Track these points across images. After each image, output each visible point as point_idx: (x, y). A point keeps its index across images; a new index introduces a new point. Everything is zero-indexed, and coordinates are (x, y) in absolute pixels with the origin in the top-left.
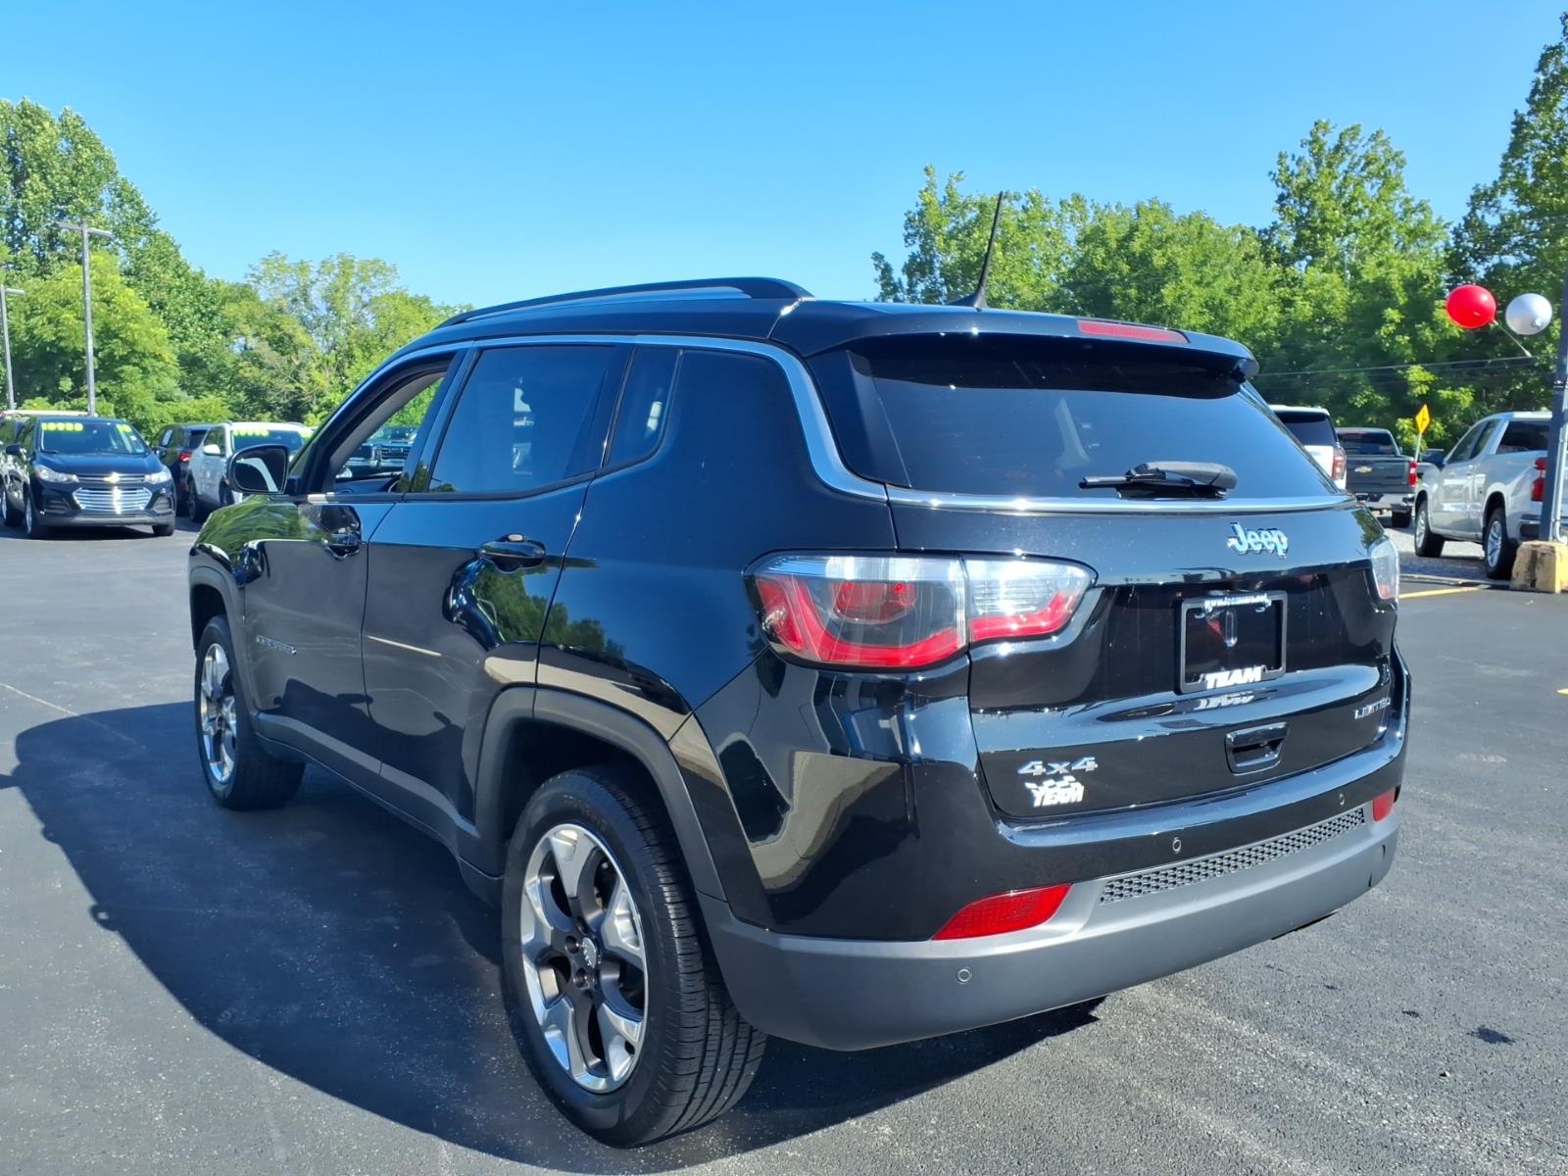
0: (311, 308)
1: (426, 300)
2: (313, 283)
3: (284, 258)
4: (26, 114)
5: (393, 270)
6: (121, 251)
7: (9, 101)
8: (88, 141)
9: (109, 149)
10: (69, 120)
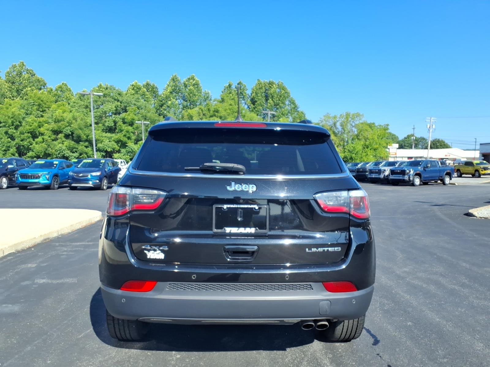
0: (337, 128)
1: (374, 124)
2: (337, 121)
3: (330, 115)
4: (270, 84)
5: (363, 115)
6: (290, 117)
7: (267, 81)
8: (284, 88)
9: (289, 90)
10: (280, 84)
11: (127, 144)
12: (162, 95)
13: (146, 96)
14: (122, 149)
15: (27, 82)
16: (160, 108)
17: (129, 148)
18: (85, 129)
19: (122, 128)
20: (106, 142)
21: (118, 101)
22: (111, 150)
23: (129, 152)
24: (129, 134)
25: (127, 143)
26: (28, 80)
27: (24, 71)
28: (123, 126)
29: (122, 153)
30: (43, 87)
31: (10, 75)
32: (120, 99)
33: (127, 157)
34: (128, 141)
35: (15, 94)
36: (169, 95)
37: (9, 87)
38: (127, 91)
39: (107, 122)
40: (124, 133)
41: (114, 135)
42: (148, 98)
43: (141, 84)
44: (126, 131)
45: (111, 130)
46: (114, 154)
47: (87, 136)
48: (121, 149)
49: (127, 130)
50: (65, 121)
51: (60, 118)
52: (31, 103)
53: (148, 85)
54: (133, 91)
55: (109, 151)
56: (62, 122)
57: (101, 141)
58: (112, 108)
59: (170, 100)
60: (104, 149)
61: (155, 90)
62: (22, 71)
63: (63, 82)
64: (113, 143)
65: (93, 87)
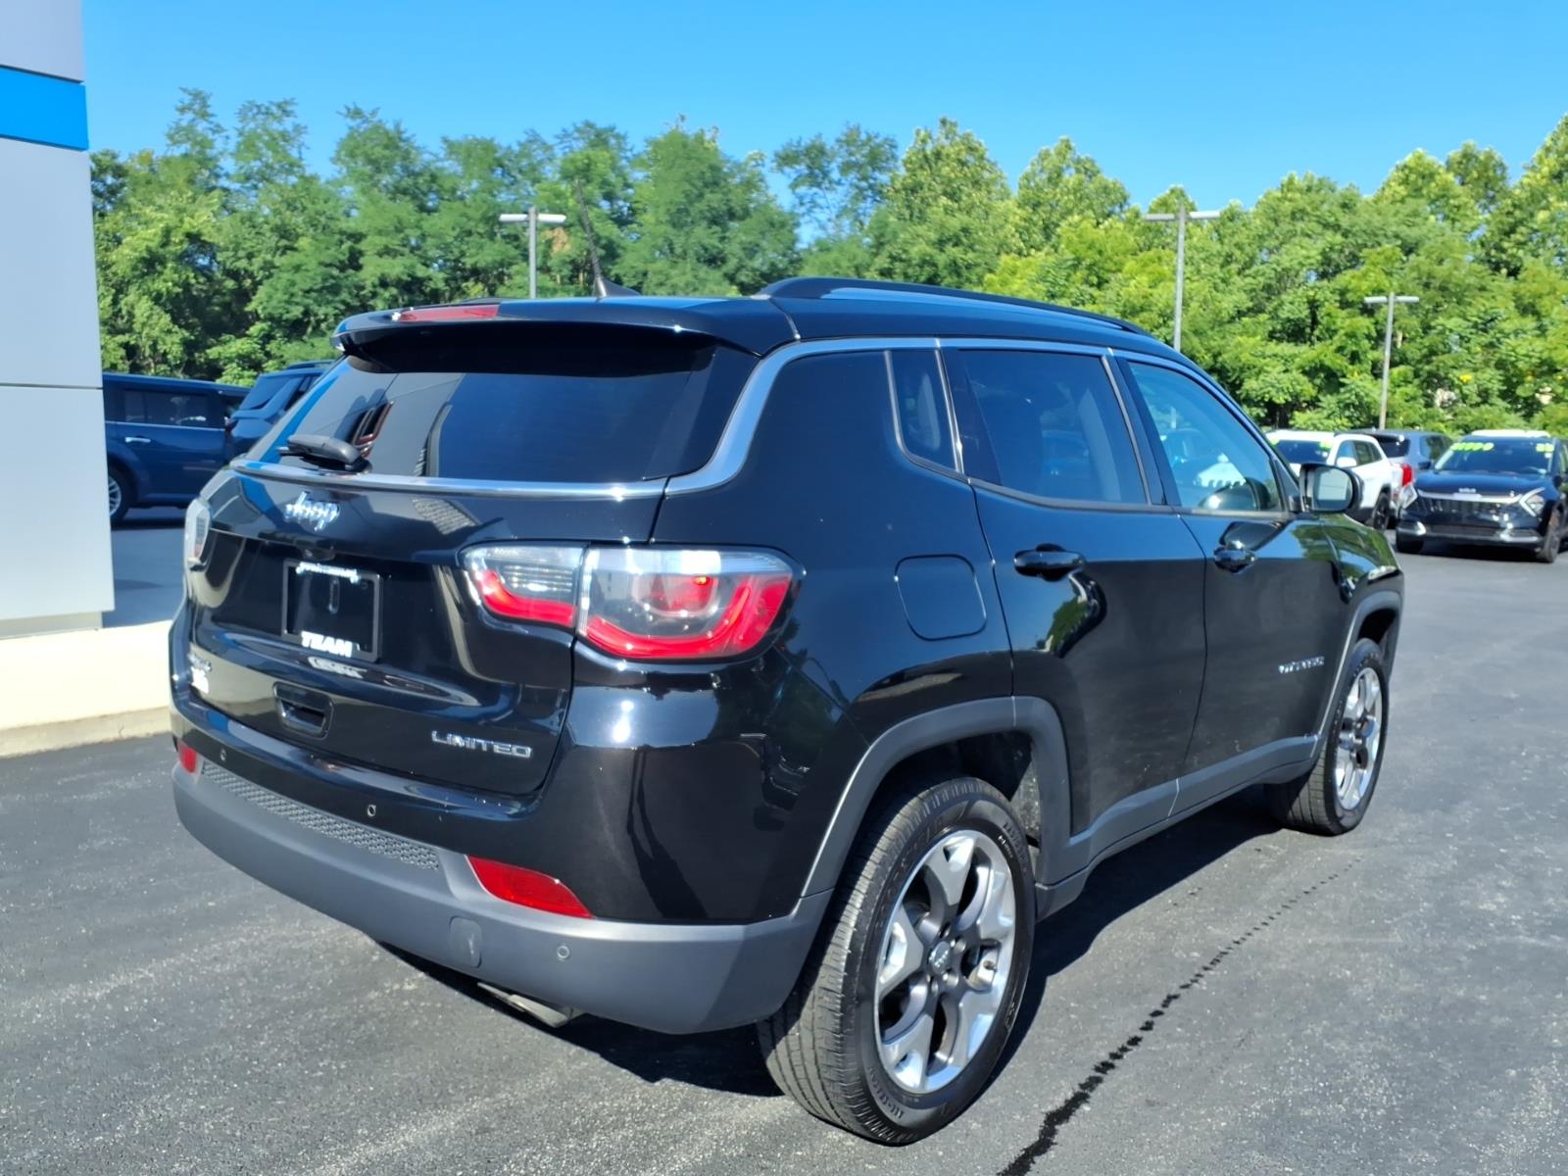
11: (1342, 380)
12: (1517, 192)
13: (1452, 201)
14: (1325, 395)
15: (1072, 197)
16: (1501, 240)
17: (1350, 391)
18: (1210, 333)
19: (1334, 323)
20: (1275, 371)
21: (1336, 227)
22: (1286, 400)
23: (1347, 406)
24: (1356, 344)
25: (1344, 376)
26: (1075, 194)
27: (1068, 166)
28: (1337, 317)
29: (1323, 408)
30: (1117, 209)
31: (1032, 184)
32: (1345, 221)
33: (1339, 421)
34: (1351, 367)
35: (1038, 238)
36: (1545, 186)
37: (1025, 220)
38: (1383, 189)
39: (1287, 307)
40: (1337, 340)
41: (1304, 348)
42: (1458, 207)
43: (1436, 160)
44: (1346, 335)
45: (1296, 333)
46: (1296, 413)
47: (1215, 357)
48: (1321, 397)
49: (1349, 330)
50: (1151, 311)
51: (1138, 302)
52: (1067, 260)
53: (1469, 160)
54: (1402, 187)
55: (1278, 401)
56: (1145, 315)
57: (1256, 370)
58: (1308, 257)
59: (1546, 208)
60: (1263, 398)
61: (1491, 173)
62: (1064, 166)
63: (1172, 186)
64: (1296, 374)
65: (1265, 191)
